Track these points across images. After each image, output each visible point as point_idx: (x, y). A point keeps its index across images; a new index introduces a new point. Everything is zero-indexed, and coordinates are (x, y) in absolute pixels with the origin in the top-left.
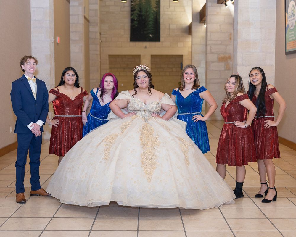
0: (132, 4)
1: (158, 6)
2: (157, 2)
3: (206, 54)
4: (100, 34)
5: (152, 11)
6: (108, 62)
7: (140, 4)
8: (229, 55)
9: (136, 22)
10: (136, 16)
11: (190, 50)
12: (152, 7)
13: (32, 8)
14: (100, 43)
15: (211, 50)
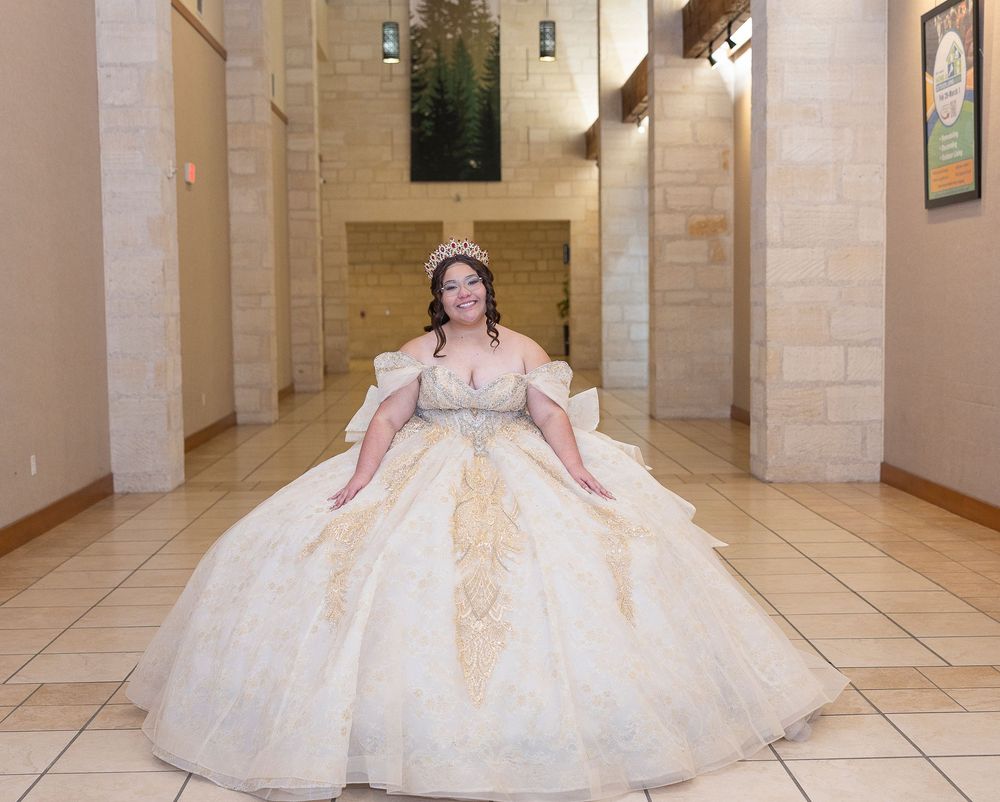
0: (416, 67)
1: (492, 74)
2: (489, 61)
3: (652, 214)
4: (321, 160)
5: (477, 91)
6: (344, 243)
7: (439, 69)
8: (722, 216)
9: (427, 124)
10: (427, 104)
11: (594, 206)
12: (475, 78)
13: (102, 67)
14: (321, 187)
15: (665, 200)
